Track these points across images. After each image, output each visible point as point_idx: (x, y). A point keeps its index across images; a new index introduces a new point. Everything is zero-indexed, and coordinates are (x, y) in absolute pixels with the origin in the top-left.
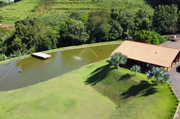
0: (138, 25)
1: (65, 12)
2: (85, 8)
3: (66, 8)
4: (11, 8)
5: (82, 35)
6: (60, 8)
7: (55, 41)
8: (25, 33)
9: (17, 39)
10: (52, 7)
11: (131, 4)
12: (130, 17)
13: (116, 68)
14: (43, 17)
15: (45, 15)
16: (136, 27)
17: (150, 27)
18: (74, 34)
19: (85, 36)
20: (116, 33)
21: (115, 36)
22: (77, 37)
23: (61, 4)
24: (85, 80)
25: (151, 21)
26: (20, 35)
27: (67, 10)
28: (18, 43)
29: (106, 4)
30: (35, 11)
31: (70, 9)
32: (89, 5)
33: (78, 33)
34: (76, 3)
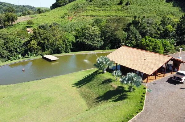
0: (159, 33)
1: (92, 19)
2: (113, 15)
3: (94, 15)
4: (44, 15)
5: (95, 40)
6: (88, 15)
7: (69, 45)
8: (41, 37)
9: (33, 42)
10: (81, 14)
11: (162, 11)
12: (150, 24)
13: (103, 73)
14: (70, 23)
15: (72, 22)
16: (157, 35)
17: (173, 35)
18: (88, 39)
19: (98, 42)
20: (134, 40)
21: (132, 43)
22: (90, 43)
23: (90, 11)
24: (74, 83)
25: (174, 29)
26: (36, 38)
27: (94, 17)
28: (33, 46)
29: (136, 11)
30: (64, 18)
31: (97, 16)
32: (118, 12)
33: (91, 39)
34: (105, 10)
